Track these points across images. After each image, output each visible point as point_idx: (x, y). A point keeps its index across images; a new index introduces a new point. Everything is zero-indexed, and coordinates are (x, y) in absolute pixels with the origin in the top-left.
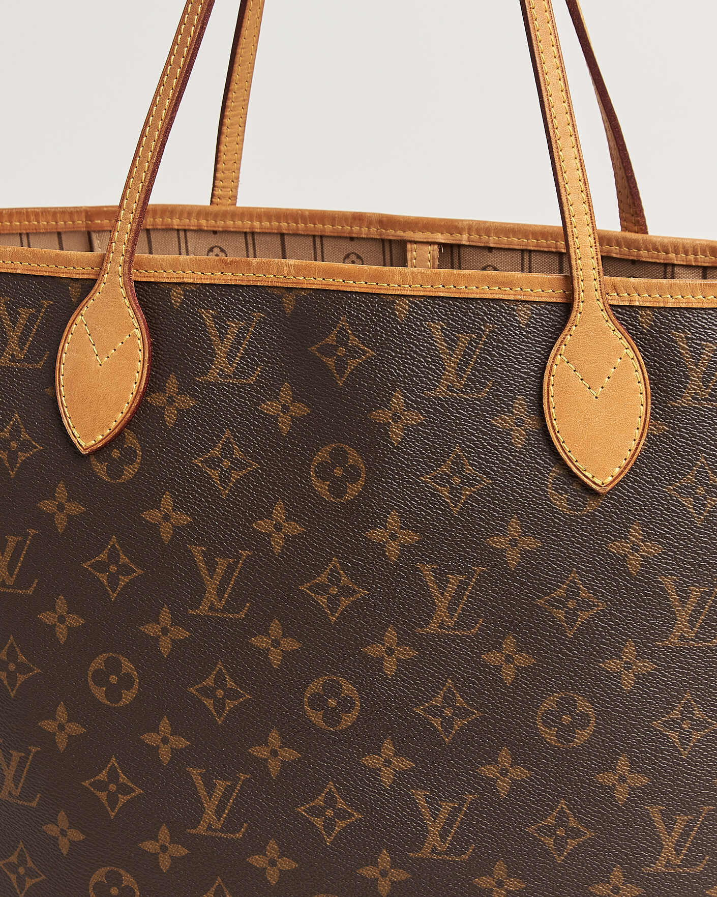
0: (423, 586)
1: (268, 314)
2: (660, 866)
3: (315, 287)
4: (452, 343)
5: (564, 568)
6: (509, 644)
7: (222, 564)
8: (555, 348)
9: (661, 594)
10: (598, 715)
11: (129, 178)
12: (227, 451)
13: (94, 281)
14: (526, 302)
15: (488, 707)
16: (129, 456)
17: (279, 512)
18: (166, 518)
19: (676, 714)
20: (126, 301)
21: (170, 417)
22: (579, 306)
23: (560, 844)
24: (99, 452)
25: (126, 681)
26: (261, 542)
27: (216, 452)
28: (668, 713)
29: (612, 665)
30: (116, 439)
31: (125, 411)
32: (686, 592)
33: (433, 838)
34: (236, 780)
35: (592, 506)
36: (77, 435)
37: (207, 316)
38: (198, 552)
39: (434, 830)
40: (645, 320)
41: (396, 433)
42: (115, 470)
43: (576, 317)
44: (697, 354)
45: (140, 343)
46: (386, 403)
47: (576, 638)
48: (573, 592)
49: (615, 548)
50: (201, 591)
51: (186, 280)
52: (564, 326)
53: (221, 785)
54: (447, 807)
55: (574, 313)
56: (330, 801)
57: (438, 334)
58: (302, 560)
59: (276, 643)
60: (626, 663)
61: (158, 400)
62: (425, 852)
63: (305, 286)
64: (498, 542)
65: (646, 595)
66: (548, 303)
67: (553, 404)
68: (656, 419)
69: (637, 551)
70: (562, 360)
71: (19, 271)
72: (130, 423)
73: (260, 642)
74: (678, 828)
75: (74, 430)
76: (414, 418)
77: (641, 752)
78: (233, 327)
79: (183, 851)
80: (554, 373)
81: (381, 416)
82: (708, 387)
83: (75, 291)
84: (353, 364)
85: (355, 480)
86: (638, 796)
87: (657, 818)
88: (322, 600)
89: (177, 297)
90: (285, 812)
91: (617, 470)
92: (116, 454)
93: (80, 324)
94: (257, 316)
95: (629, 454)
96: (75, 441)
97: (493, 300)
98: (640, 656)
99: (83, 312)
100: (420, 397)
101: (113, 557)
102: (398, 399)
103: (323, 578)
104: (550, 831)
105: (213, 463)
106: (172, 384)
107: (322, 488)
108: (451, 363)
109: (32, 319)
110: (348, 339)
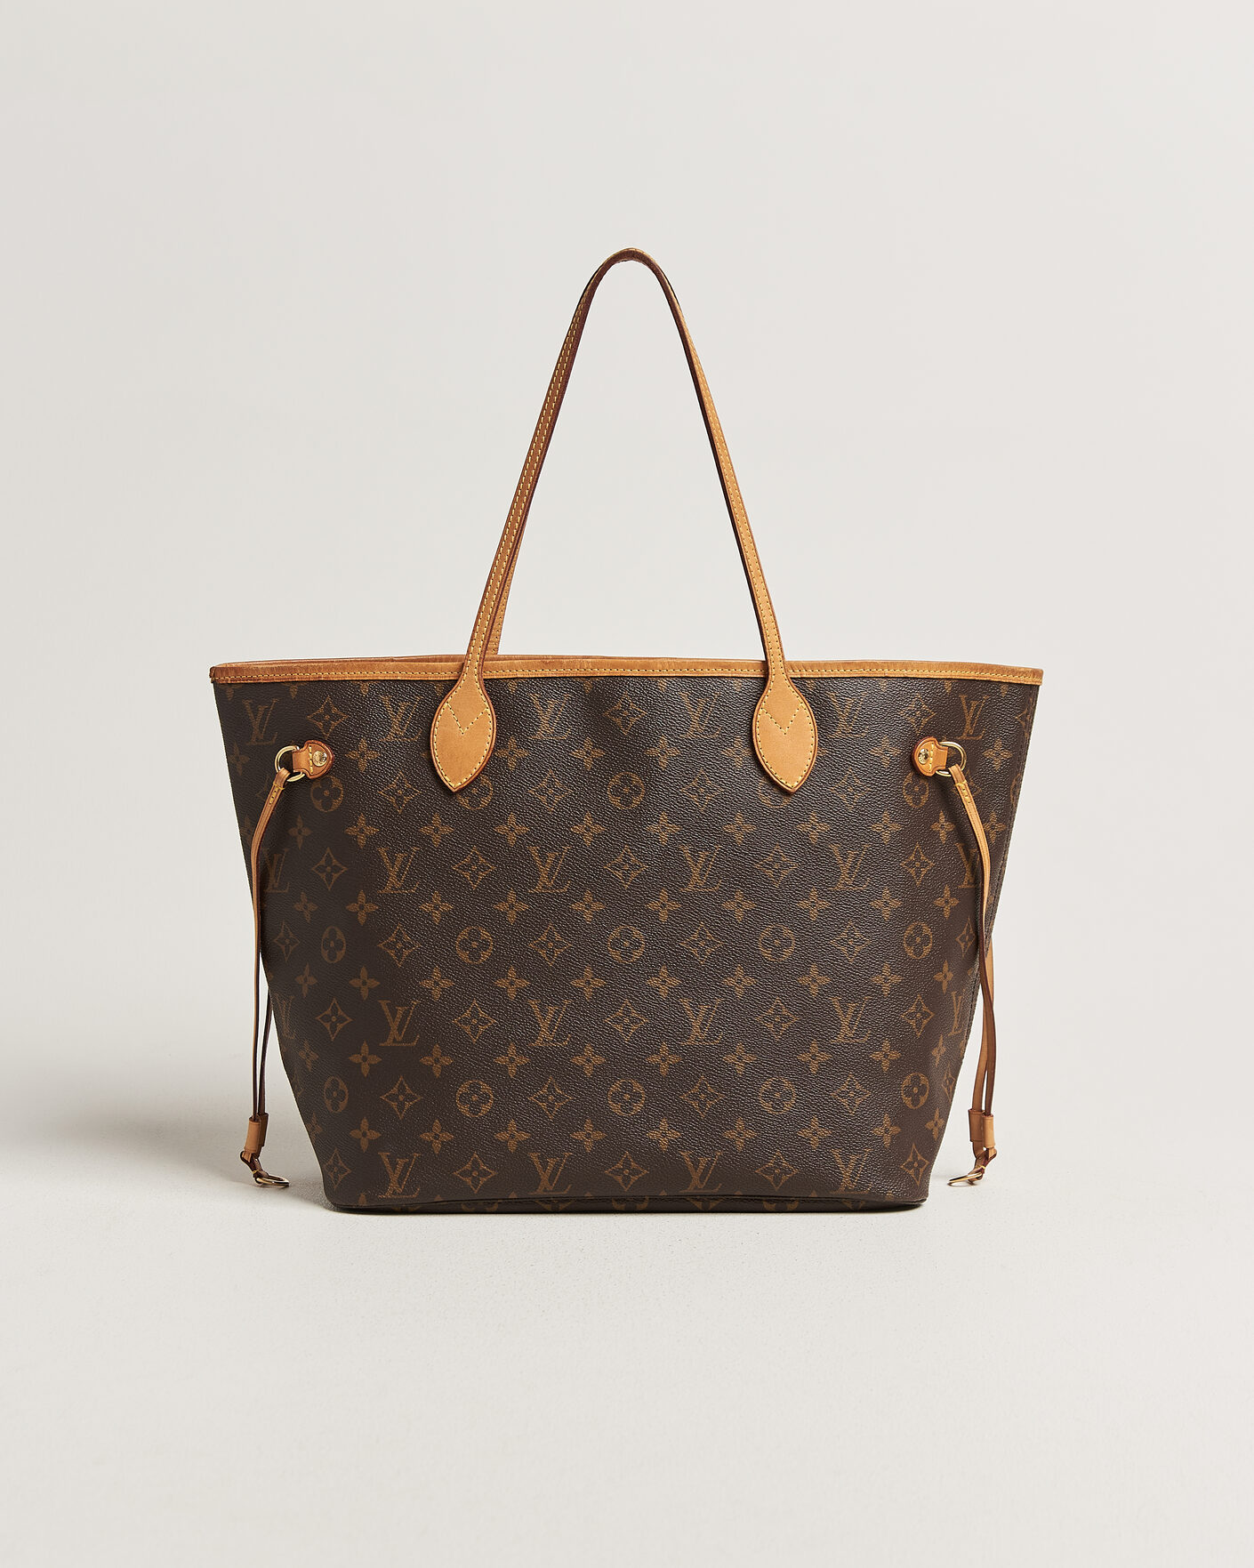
0: (684, 860)
1: (574, 695)
2: (840, 1039)
3: (605, 675)
4: (695, 705)
5: (771, 843)
6: (739, 896)
7: (551, 857)
8: (759, 704)
9: (831, 856)
10: (798, 939)
11: (479, 612)
12: (551, 783)
13: (457, 680)
14: (739, 678)
15: (727, 938)
16: (485, 791)
17: (588, 820)
18: (512, 830)
19: (844, 936)
20: (480, 691)
21: (512, 764)
22: (772, 677)
23: (777, 1026)
24: (462, 791)
25: (484, 945)
26: (577, 840)
27: (544, 784)
28: (839, 935)
29: (803, 904)
30: (475, 781)
31: (482, 762)
32: (845, 854)
33: (695, 1031)
34: (562, 1004)
35: (786, 801)
36: (448, 780)
37: (535, 698)
38: (534, 850)
39: (696, 1025)
40: (811, 685)
41: (663, 762)
42: (474, 801)
43: (770, 684)
44: (843, 706)
45: (490, 717)
46: (656, 744)
47: (780, 888)
48: (777, 858)
49: (801, 828)
50: (536, 876)
51: (519, 676)
52: (764, 689)
53: (551, 1009)
54: (704, 1008)
55: (769, 682)
56: (627, 1013)
57: (686, 700)
58: (605, 849)
59: (588, 907)
60: (812, 902)
61: (503, 754)
62: (691, 1041)
63: (599, 675)
64: (729, 829)
65: (822, 857)
66: (751, 678)
67: (759, 739)
68: (821, 747)
69: (815, 829)
70: (763, 712)
71: (399, 678)
72: (483, 771)
73: (578, 907)
74: (850, 1012)
75: (446, 777)
76: (673, 752)
77: (825, 961)
78: (551, 704)
79: (525, 1060)
80: (758, 719)
81: (654, 752)
82: (850, 725)
83: (438, 689)
84: (633, 720)
85: (637, 794)
86: (824, 991)
87: (837, 1005)
88: (619, 874)
89: (512, 687)
90: (596, 1023)
91: (800, 778)
92: (474, 791)
93: (446, 708)
94: (567, 696)
95: (807, 768)
96: (447, 784)
97: (718, 677)
98: (820, 897)
99: (448, 700)
100: (677, 739)
101: (474, 860)
102: (663, 741)
103: (619, 860)
104: (769, 1019)
105: (541, 791)
106: (512, 742)
107: (616, 802)
108: (695, 717)
109: (408, 710)
110: (629, 705)
